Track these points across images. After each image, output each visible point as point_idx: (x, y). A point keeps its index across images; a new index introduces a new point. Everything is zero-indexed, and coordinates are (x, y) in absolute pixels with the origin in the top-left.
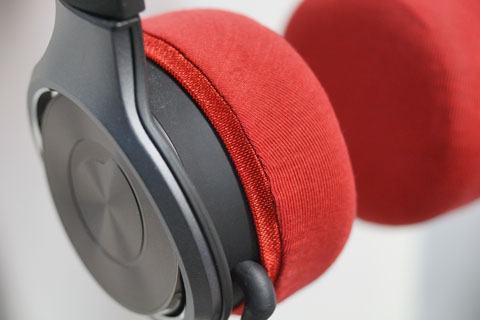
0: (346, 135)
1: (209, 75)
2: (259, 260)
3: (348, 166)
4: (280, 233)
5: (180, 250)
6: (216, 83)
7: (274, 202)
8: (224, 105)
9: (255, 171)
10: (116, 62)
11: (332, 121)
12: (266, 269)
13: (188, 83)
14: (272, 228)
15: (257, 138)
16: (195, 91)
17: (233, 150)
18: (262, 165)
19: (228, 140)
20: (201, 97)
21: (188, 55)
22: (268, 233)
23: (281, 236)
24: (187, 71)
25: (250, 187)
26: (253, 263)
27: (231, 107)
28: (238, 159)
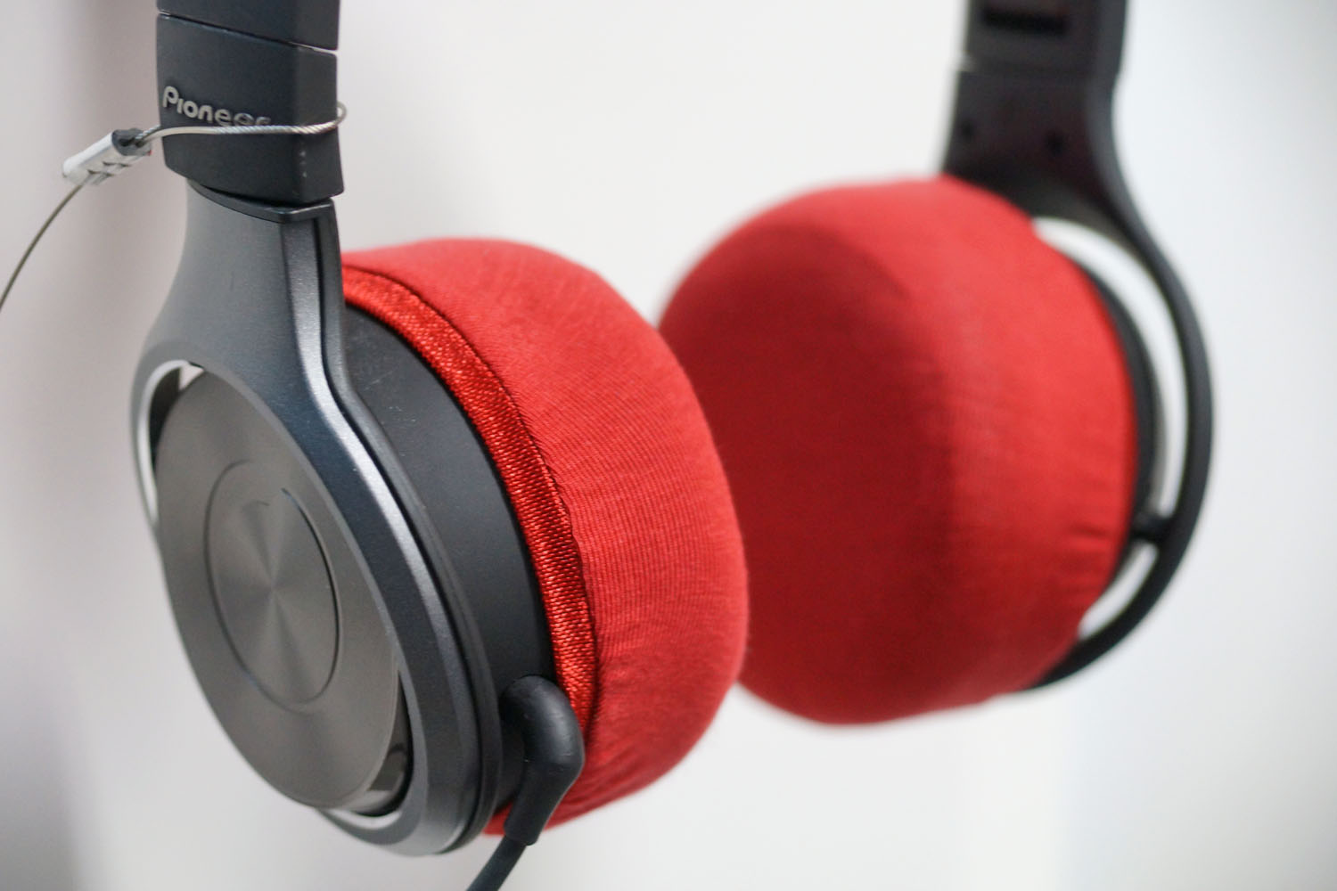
0: (723, 455)
1: (464, 327)
2: (553, 677)
3: (727, 510)
4: (592, 620)
5: (398, 629)
6: (476, 339)
7: (578, 557)
8: (488, 376)
9: (542, 496)
10: (287, 282)
11: (696, 426)
12: (567, 694)
13: (424, 341)
14: (576, 609)
15: (549, 437)
16: (437, 354)
17: (504, 456)
18: (556, 485)
19: (496, 438)
20: (447, 366)
21: (427, 294)
22: (569, 618)
23: (593, 626)
24: (424, 322)
25: (533, 527)
26: (541, 681)
27: (501, 381)
28: (512, 473)
